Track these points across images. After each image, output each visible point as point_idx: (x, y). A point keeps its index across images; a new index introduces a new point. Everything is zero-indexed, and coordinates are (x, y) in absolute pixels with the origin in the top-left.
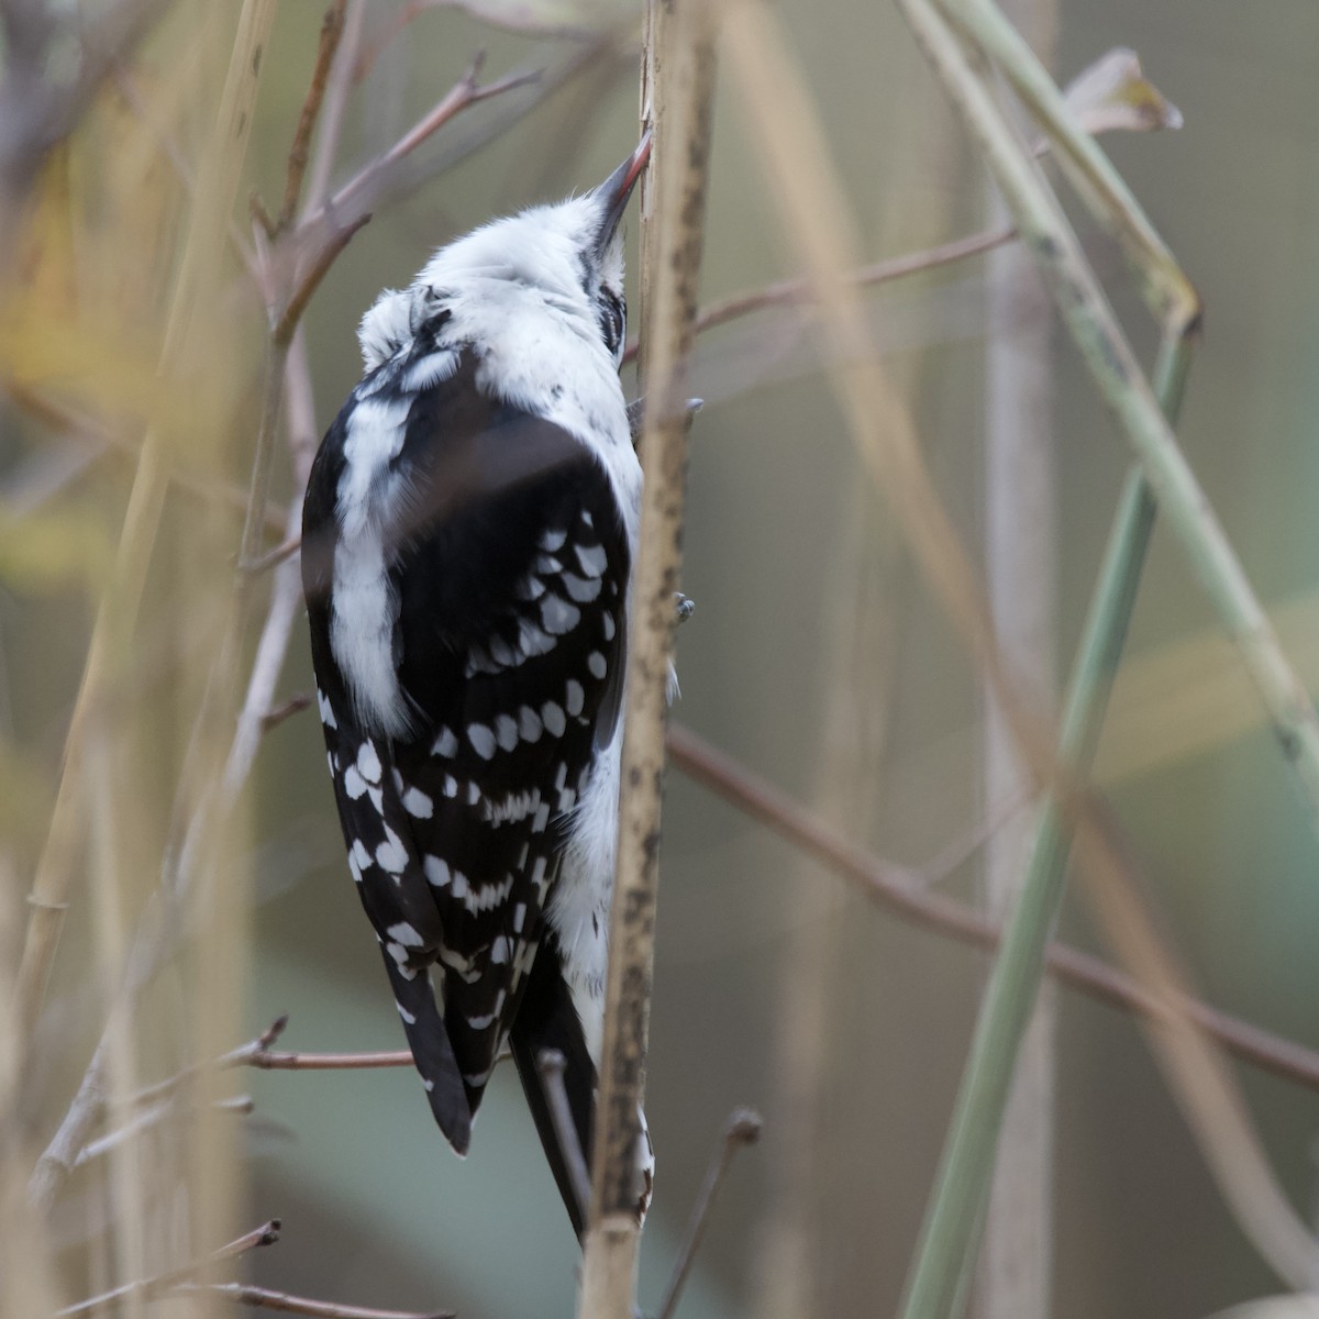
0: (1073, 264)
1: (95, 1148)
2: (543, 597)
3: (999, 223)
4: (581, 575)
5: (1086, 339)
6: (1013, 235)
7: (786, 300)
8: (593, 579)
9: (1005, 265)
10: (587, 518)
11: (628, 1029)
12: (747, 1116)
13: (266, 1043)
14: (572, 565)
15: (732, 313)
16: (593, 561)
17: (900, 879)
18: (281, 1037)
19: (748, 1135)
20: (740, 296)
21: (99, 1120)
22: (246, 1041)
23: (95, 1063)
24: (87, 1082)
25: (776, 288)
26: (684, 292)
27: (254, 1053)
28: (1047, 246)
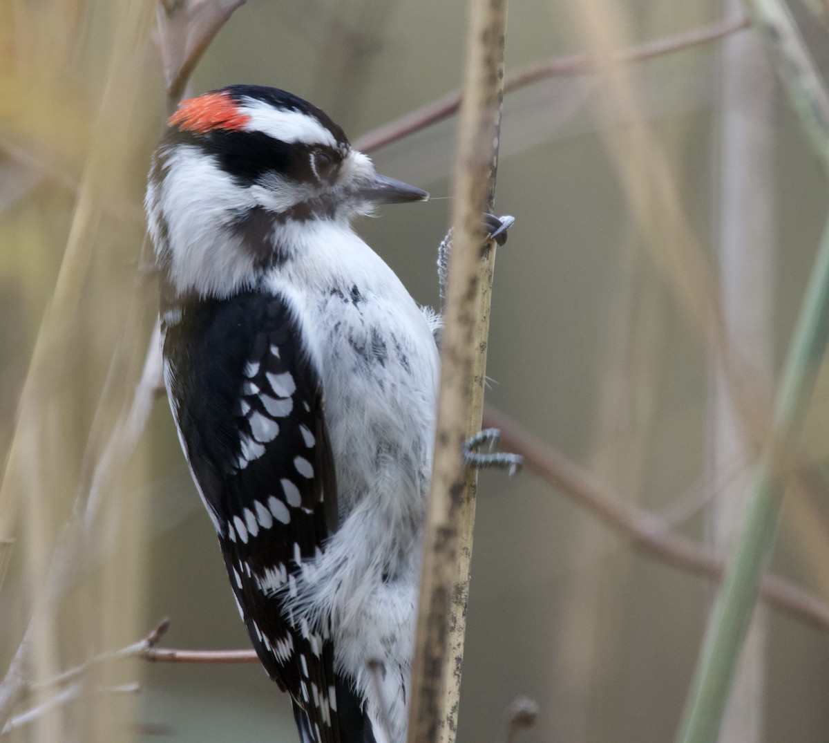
0: (793, 47)
1: (17, 720)
2: (250, 414)
3: (736, 14)
4: (274, 396)
5: (801, 104)
6: (747, 24)
7: (568, 72)
8: (284, 398)
9: (739, 46)
10: (275, 351)
11: (435, 635)
12: (525, 704)
13: (152, 643)
14: (266, 388)
15: (525, 81)
16: (283, 384)
17: (650, 524)
18: (164, 638)
19: (525, 720)
20: (532, 67)
21: (24, 697)
22: (138, 640)
23: (19, 654)
24: (13, 668)
25: (559, 62)
26: (489, 62)
27: (143, 649)
28: (772, 33)
